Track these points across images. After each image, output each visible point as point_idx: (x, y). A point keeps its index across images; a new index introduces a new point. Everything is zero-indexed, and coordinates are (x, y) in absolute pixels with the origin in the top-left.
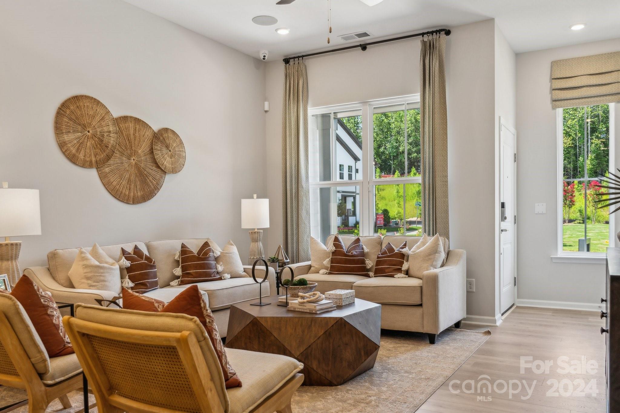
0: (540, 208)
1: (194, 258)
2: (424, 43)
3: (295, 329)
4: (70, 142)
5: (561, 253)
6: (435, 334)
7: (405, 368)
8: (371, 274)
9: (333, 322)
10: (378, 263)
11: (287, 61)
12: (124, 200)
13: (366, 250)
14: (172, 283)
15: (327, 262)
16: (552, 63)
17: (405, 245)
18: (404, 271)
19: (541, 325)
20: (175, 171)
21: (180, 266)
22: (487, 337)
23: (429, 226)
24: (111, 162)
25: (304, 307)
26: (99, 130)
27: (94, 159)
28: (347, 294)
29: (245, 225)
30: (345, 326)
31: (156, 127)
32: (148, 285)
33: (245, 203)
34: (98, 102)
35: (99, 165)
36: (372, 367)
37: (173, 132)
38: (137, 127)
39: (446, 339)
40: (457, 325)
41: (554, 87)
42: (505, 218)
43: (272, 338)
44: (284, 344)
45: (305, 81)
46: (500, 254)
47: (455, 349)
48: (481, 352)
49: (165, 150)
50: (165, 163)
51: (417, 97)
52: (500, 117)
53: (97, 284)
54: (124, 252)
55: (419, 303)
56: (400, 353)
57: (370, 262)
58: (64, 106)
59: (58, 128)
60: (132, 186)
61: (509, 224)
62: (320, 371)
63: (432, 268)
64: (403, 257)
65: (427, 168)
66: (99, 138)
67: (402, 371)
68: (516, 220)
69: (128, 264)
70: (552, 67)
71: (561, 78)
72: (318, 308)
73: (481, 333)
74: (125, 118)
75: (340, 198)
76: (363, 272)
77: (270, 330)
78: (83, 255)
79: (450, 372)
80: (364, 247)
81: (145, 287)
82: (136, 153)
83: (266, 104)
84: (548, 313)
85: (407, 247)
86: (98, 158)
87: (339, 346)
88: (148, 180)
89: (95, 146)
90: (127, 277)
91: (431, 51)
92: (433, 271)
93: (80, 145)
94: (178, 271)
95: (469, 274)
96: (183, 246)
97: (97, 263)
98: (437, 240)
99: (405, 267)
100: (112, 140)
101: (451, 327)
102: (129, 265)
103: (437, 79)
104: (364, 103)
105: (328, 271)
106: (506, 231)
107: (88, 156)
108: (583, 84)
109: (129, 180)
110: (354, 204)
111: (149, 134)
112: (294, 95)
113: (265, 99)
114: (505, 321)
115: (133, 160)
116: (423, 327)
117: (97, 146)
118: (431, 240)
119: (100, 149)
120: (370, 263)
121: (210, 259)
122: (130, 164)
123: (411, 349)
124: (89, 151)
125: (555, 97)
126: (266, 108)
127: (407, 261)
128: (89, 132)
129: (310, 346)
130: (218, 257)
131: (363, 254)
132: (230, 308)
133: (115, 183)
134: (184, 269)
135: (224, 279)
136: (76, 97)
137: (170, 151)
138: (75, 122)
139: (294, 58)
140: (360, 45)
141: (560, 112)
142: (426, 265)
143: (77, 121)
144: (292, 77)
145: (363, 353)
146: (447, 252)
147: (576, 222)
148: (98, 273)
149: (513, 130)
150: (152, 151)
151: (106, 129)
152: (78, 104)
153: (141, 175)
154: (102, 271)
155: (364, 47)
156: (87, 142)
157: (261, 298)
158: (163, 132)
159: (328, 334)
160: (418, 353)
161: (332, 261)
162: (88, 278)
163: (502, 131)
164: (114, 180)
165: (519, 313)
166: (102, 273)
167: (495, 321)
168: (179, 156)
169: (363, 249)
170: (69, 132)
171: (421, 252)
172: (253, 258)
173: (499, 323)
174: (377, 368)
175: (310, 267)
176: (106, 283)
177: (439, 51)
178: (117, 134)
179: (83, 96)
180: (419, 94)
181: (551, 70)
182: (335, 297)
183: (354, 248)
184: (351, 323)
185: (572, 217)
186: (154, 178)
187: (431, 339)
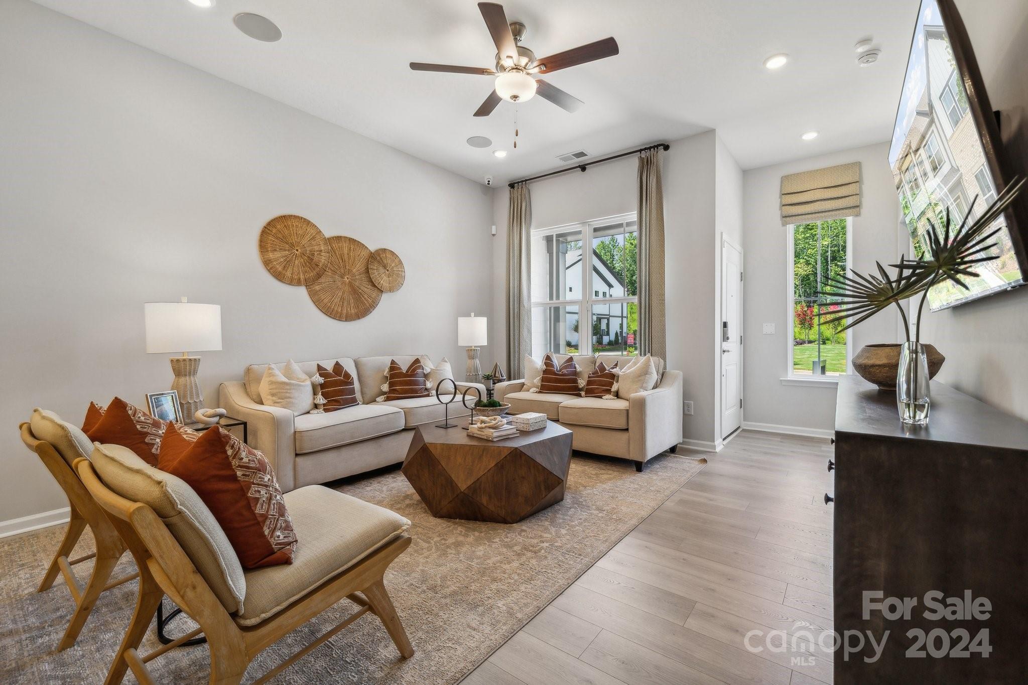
0: (769, 328)
1: (401, 375)
2: (641, 159)
3: (465, 459)
4: (276, 260)
5: (794, 375)
6: (642, 462)
7: (598, 503)
8: (583, 393)
9: (506, 453)
10: (589, 383)
11: (512, 186)
12: (337, 317)
13: (579, 369)
14: (378, 399)
15: (537, 381)
16: (782, 177)
17: (616, 365)
18: (614, 392)
19: (766, 453)
20: (391, 290)
21: (388, 382)
22: (702, 466)
23: (645, 346)
24: (322, 280)
25: (482, 433)
26: (308, 249)
27: (302, 277)
28: (535, 418)
29: (462, 342)
30: (521, 457)
31: (373, 248)
32: (342, 402)
33: (462, 321)
34: (308, 222)
35: (308, 284)
36: (562, 499)
37: (393, 253)
38: (352, 247)
39: (656, 466)
40: (673, 450)
41: (784, 203)
42: (728, 338)
43: (440, 467)
44: (450, 475)
45: (528, 204)
46: (721, 376)
47: (663, 479)
48: (691, 485)
49: (382, 270)
50: (382, 282)
51: (633, 216)
52: (722, 233)
53: (282, 400)
54: (320, 368)
55: (625, 427)
56: (601, 482)
57: (582, 381)
58: (271, 224)
59: (263, 246)
60: (346, 304)
61: (733, 345)
62: (491, 507)
63: (642, 390)
64: (613, 377)
65: (643, 286)
66: (308, 257)
67: (594, 507)
68: (742, 340)
69: (321, 380)
70: (782, 182)
71: (792, 193)
72: (495, 434)
73: (696, 460)
74: (339, 238)
75: (595, 320)
76: (575, 391)
77: (437, 458)
78: (270, 371)
79: (648, 512)
80: (577, 366)
81: (338, 404)
82: (350, 271)
83: (494, 228)
84: (776, 439)
85: (618, 368)
86: (307, 276)
87: (514, 480)
88: (363, 298)
89: (304, 264)
90: (320, 393)
91: (649, 167)
92: (642, 393)
93: (288, 263)
94: (385, 387)
95: (687, 396)
96: (393, 362)
97: (285, 379)
98: (649, 360)
99: (615, 388)
100: (323, 259)
101: (666, 452)
102: (323, 382)
103: (654, 195)
104: (584, 223)
105: (538, 390)
106: (729, 351)
107: (296, 274)
108: (816, 199)
109: (342, 299)
110: (608, 325)
111: (364, 254)
112: (517, 220)
113: (493, 224)
114: (726, 446)
115: (346, 279)
116: (629, 454)
117: (306, 264)
118: (643, 359)
119: (309, 267)
120: (582, 383)
121: (417, 375)
122: (344, 283)
123: (614, 478)
124: (296, 270)
125: (785, 214)
126: (494, 232)
127: (617, 382)
128: (297, 250)
129: (478, 479)
130: (428, 374)
131: (575, 373)
132: (415, 429)
133: (326, 301)
134: (391, 385)
135: (432, 396)
136: (284, 216)
137: (388, 270)
138: (282, 240)
139: (518, 182)
140: (579, 166)
141: (791, 228)
142: (636, 386)
143: (284, 240)
144: (516, 201)
145: (543, 488)
146: (661, 372)
147: (815, 343)
148: (284, 390)
149: (738, 247)
150: (367, 271)
151: (316, 248)
152: (285, 223)
153: (355, 292)
154: (288, 387)
155: (583, 168)
156: (295, 261)
157: (446, 419)
158: (381, 253)
159: (500, 467)
160: (619, 483)
161: (543, 380)
162: (273, 395)
163: (724, 247)
164: (326, 298)
165: (744, 437)
166: (288, 389)
167: (714, 447)
168: (398, 275)
169: (575, 368)
170: (275, 250)
171: (630, 373)
172: (469, 375)
173: (718, 449)
174: (568, 501)
175: (523, 384)
176: (293, 401)
177: (657, 167)
178: (329, 253)
179: (291, 216)
180: (636, 212)
181: (781, 186)
182: (522, 422)
183: (566, 367)
184: (529, 454)
185: (812, 337)
186: (370, 297)
187: (639, 466)
